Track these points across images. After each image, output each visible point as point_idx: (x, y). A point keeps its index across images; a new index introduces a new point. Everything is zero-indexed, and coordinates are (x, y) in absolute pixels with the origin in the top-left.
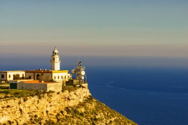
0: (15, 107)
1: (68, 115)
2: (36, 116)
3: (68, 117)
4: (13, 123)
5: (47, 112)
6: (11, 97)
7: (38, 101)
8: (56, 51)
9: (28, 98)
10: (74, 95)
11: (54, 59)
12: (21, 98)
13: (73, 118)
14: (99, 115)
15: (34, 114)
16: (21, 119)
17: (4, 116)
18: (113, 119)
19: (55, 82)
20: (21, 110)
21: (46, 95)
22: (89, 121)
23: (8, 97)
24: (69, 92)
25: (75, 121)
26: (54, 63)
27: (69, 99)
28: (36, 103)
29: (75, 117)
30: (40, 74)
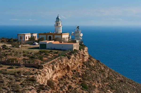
1: (87, 68)
4: (66, 77)
11: (57, 24)
15: (74, 69)
16: (68, 74)
27: (83, 55)
30: (52, 36)
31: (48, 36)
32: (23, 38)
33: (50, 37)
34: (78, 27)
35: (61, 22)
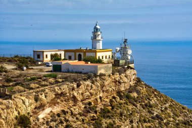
0: (68, 94)
2: (90, 104)
3: (122, 104)
4: (67, 112)
5: (100, 98)
6: (63, 81)
7: (91, 86)
8: (98, 27)
9: (81, 82)
10: (125, 78)
11: (95, 36)
12: (74, 83)
13: (127, 105)
14: (153, 101)
15: (87, 101)
16: (75, 107)
17: (57, 105)
18: (167, 105)
19: (103, 63)
20: (74, 97)
21: (98, 78)
22: (144, 108)
23: (59, 82)
24: (120, 74)
25: (130, 109)
27: (120, 82)
28: (89, 88)
29: (129, 104)
30: (82, 54)
31: (78, 54)
32: (41, 57)
33: (80, 55)
34: (126, 41)
35: (101, 32)
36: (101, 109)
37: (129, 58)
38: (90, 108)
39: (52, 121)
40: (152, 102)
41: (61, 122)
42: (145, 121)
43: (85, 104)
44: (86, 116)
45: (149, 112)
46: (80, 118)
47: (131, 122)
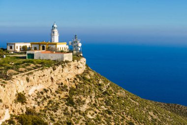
0: (48, 76)
1: (80, 82)
2: (62, 84)
4: (48, 90)
7: (62, 70)
8: (55, 26)
9: (56, 67)
11: (54, 32)
12: (51, 67)
15: (60, 82)
17: (39, 84)
18: (109, 84)
20: (52, 79)
22: (96, 87)
25: (88, 87)
26: (54, 36)
27: (78, 67)
28: (61, 71)
29: (86, 84)
30: (45, 45)
31: (42, 45)
32: (13, 48)
33: (44, 47)
36: (70, 88)
37: (79, 49)
38: (62, 87)
39: (38, 97)
40: (100, 82)
41: (45, 99)
42: (99, 97)
43: (59, 84)
44: (61, 94)
45: (100, 89)
46: (58, 95)
47: (91, 97)
